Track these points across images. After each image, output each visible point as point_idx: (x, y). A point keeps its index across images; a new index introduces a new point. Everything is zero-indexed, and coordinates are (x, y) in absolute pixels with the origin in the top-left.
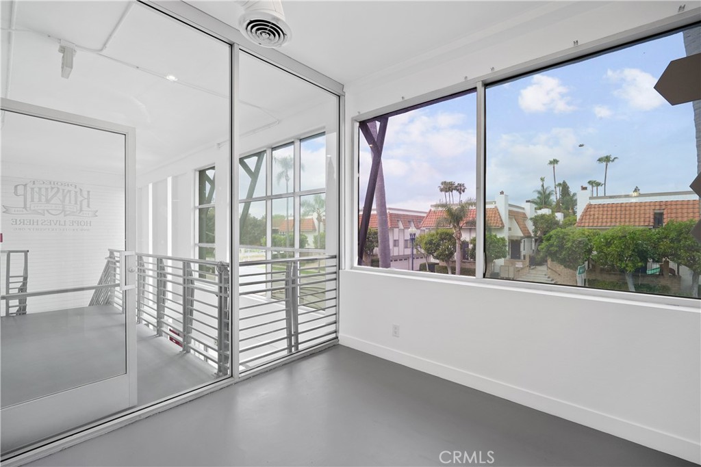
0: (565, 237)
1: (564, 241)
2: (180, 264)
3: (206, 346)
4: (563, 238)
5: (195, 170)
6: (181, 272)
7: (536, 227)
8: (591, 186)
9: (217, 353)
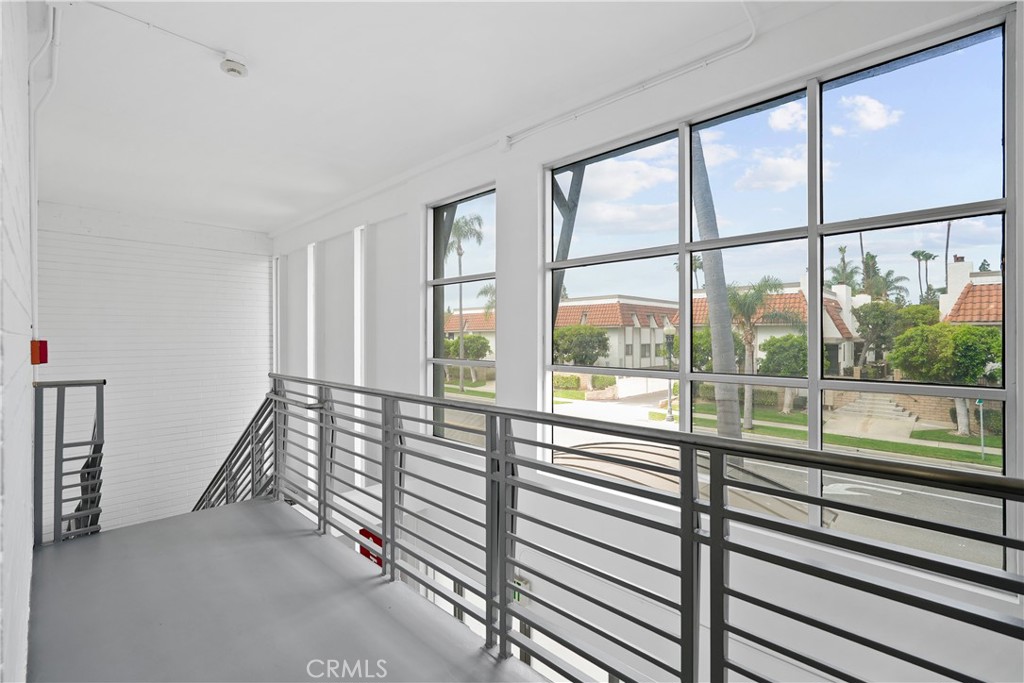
0: (939, 340)
1: (938, 347)
2: (378, 403)
3: (460, 586)
4: (935, 341)
5: (427, 207)
6: (378, 418)
7: (861, 324)
8: (916, 260)
9: (484, 602)
